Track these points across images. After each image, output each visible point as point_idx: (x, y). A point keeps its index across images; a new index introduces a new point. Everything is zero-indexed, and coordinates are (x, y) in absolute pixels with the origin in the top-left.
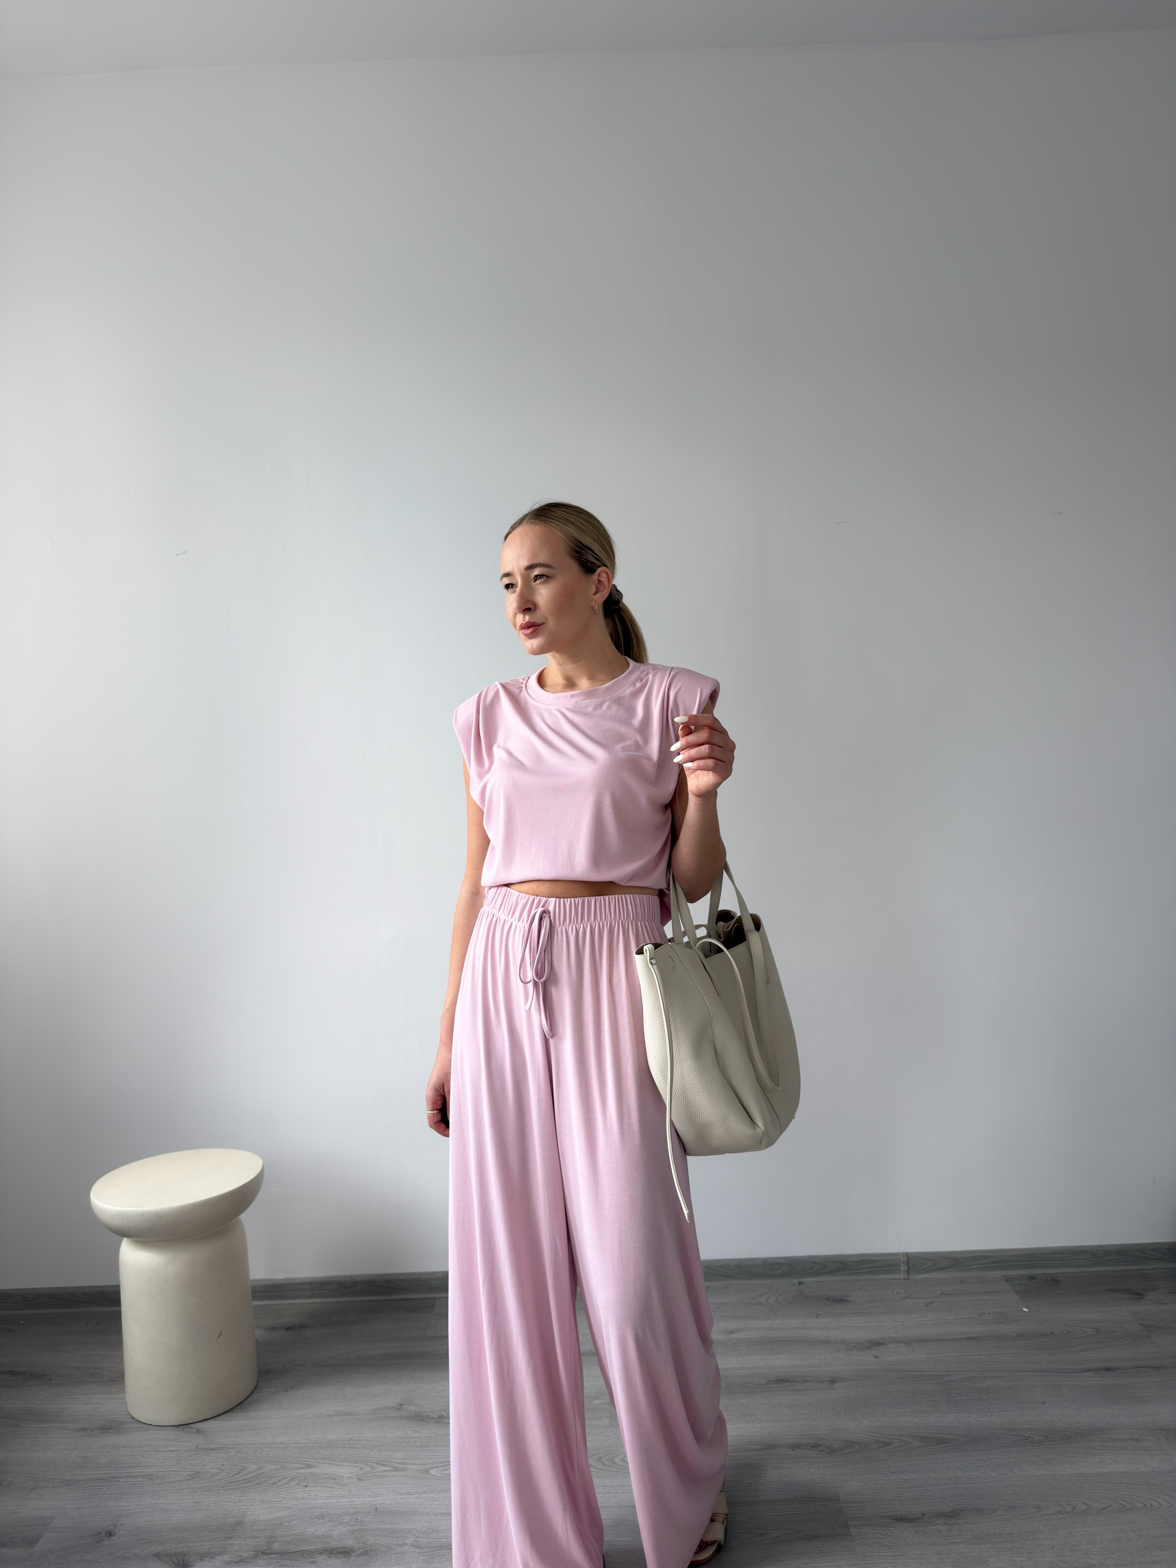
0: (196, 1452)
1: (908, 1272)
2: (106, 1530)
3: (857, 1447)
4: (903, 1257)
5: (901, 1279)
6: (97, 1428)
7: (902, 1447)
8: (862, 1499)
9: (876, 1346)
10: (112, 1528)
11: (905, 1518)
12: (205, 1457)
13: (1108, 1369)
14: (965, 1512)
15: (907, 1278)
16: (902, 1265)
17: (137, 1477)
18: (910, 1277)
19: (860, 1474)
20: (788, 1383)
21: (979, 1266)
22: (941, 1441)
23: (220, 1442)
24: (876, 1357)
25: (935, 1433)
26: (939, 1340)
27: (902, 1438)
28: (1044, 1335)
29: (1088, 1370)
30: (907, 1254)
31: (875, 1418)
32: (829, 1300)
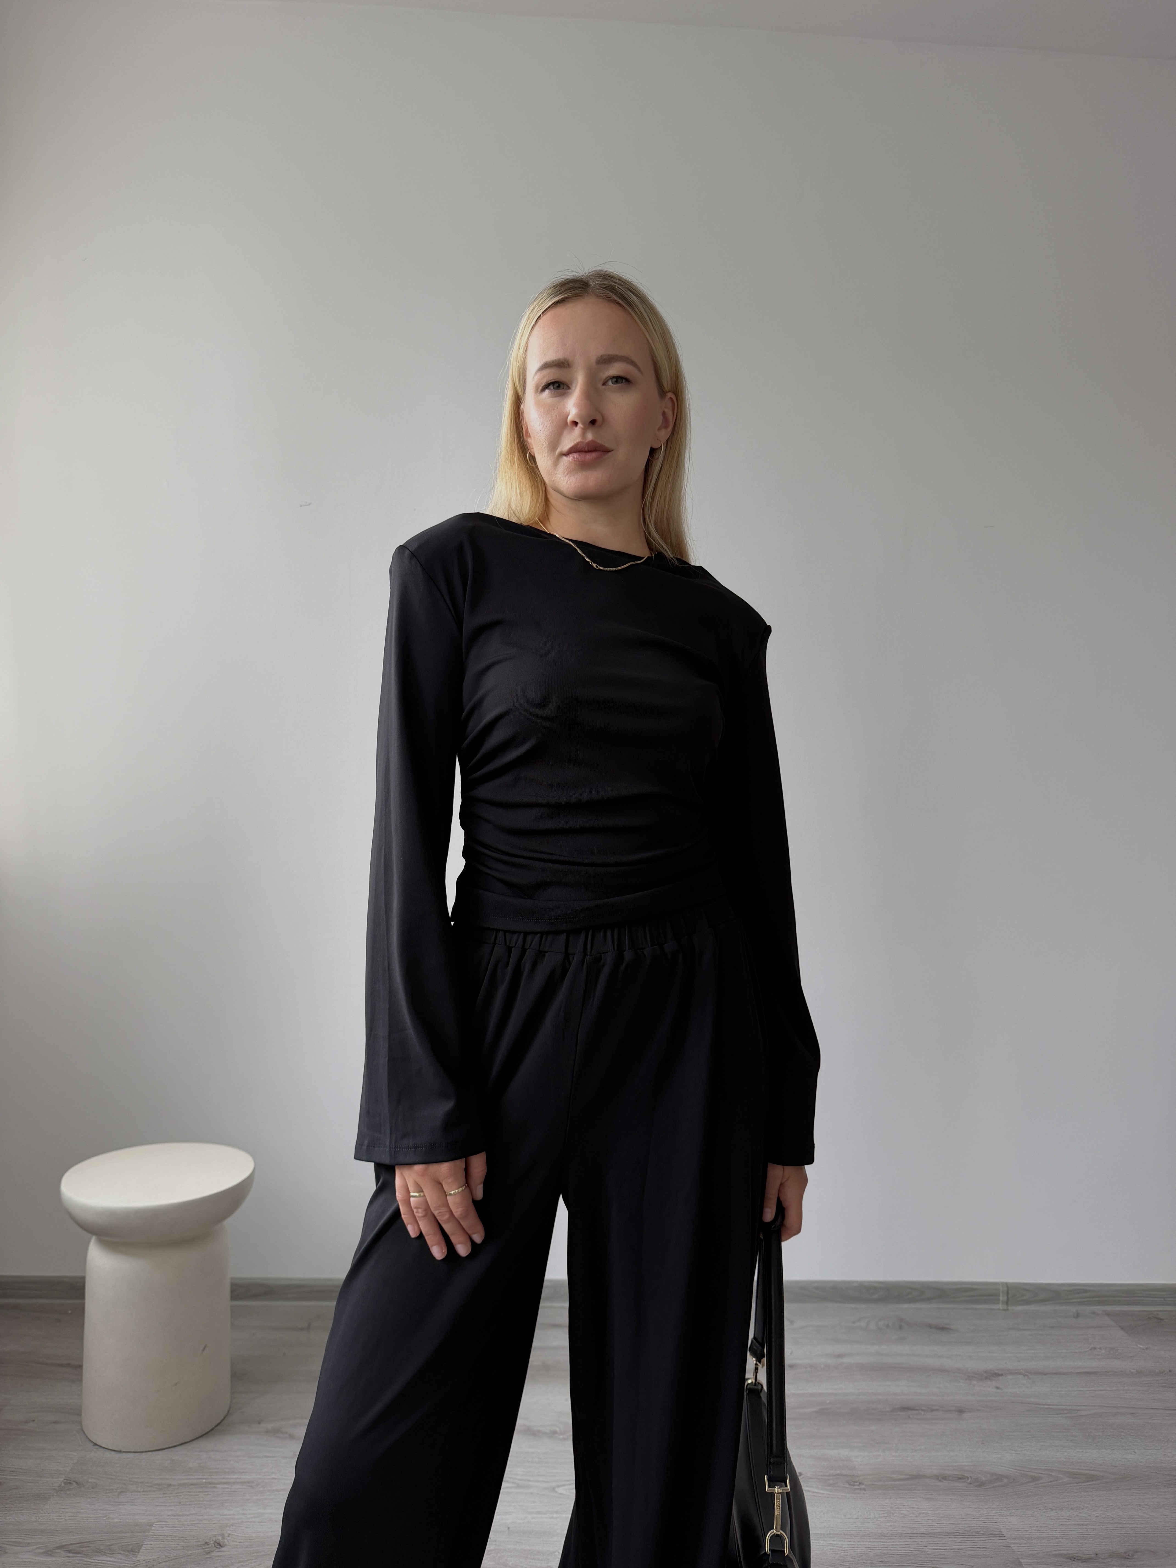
1: (1007, 1303)
2: (214, 1540)
3: (1005, 1481)
4: (1002, 1287)
5: (999, 1309)
7: (1054, 1483)
8: (1027, 1536)
9: (994, 1377)
10: (220, 1538)
11: (1079, 1558)
14: (1139, 1554)
15: (1005, 1308)
16: (1001, 1294)
17: (234, 1483)
18: (1010, 1308)
19: (1017, 1510)
20: (914, 1411)
21: (1079, 1300)
22: (1091, 1478)
24: (998, 1388)
25: (1082, 1470)
27: (1051, 1473)
28: (1162, 1373)
30: (1006, 1283)
31: (1016, 1451)
32: (931, 1328)
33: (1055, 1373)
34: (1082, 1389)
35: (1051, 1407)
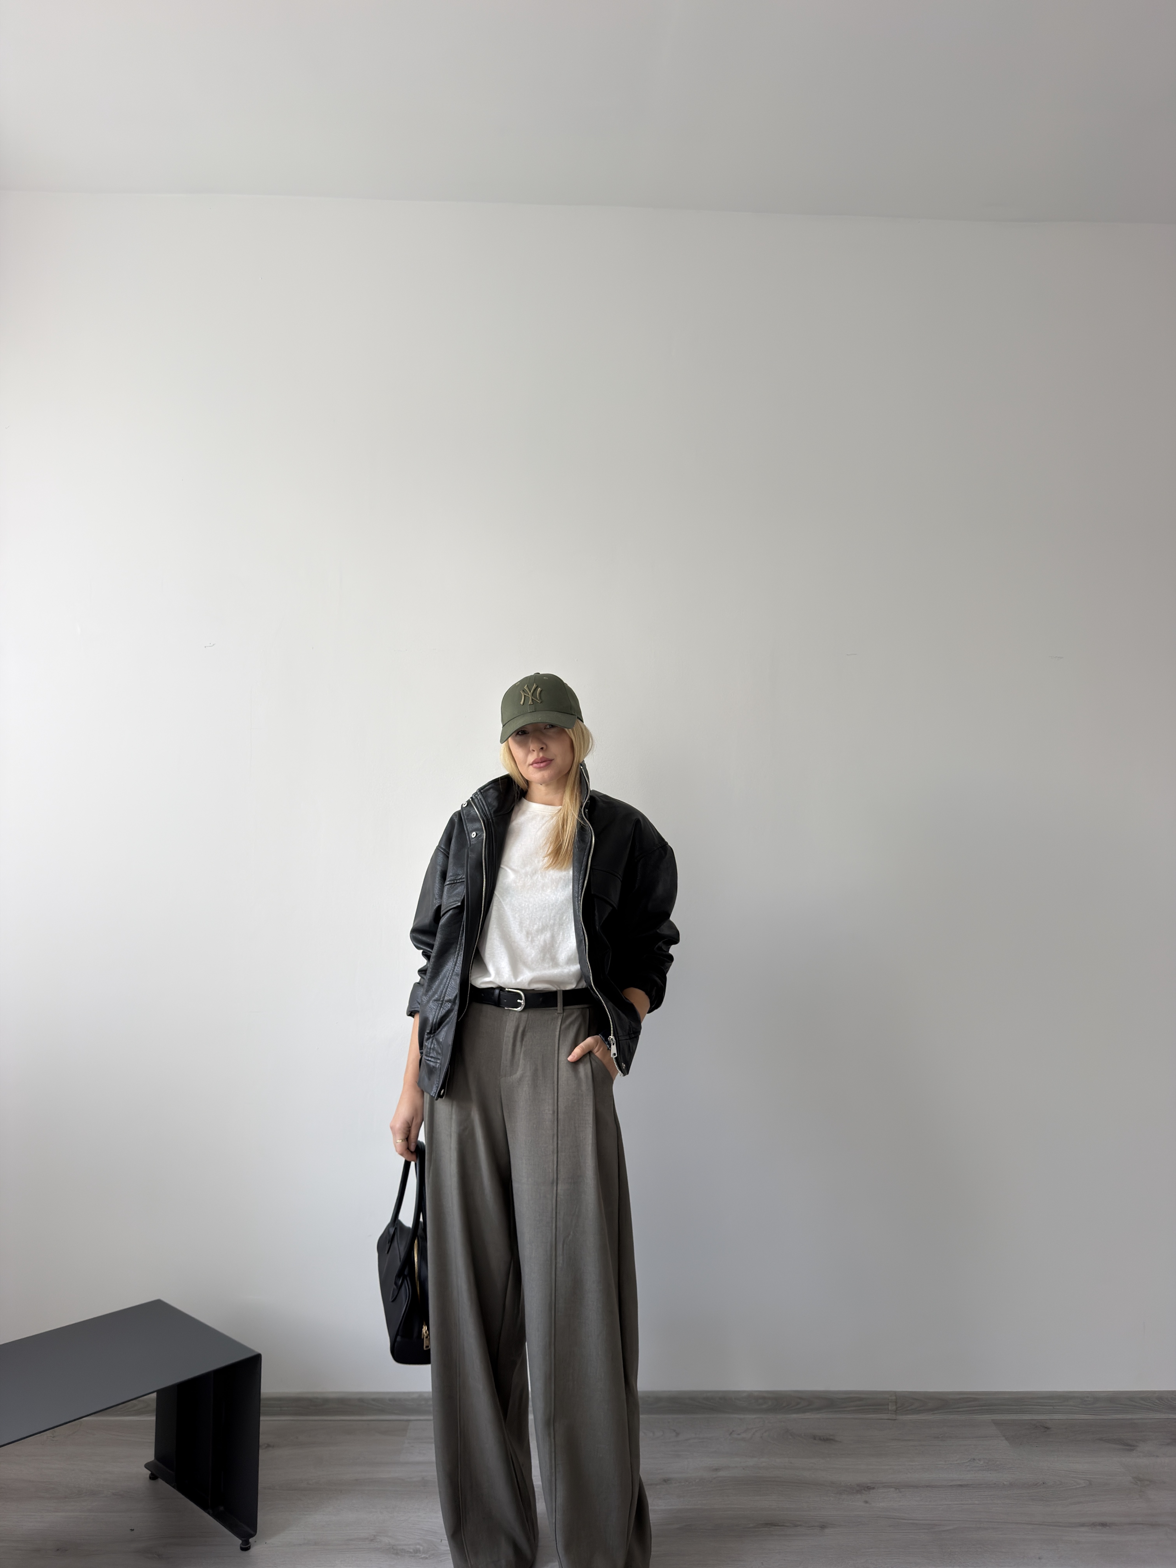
1: (896, 1412)
4: (891, 1396)
5: (888, 1419)
9: (866, 1491)
13: (1104, 1525)
15: (893, 1418)
16: (890, 1404)
18: (898, 1418)
20: (775, 1527)
21: (967, 1408)
24: (866, 1502)
26: (930, 1486)
28: (1036, 1485)
29: (1083, 1525)
30: (895, 1392)
32: (815, 1439)
34: (950, 1503)
35: (915, 1521)
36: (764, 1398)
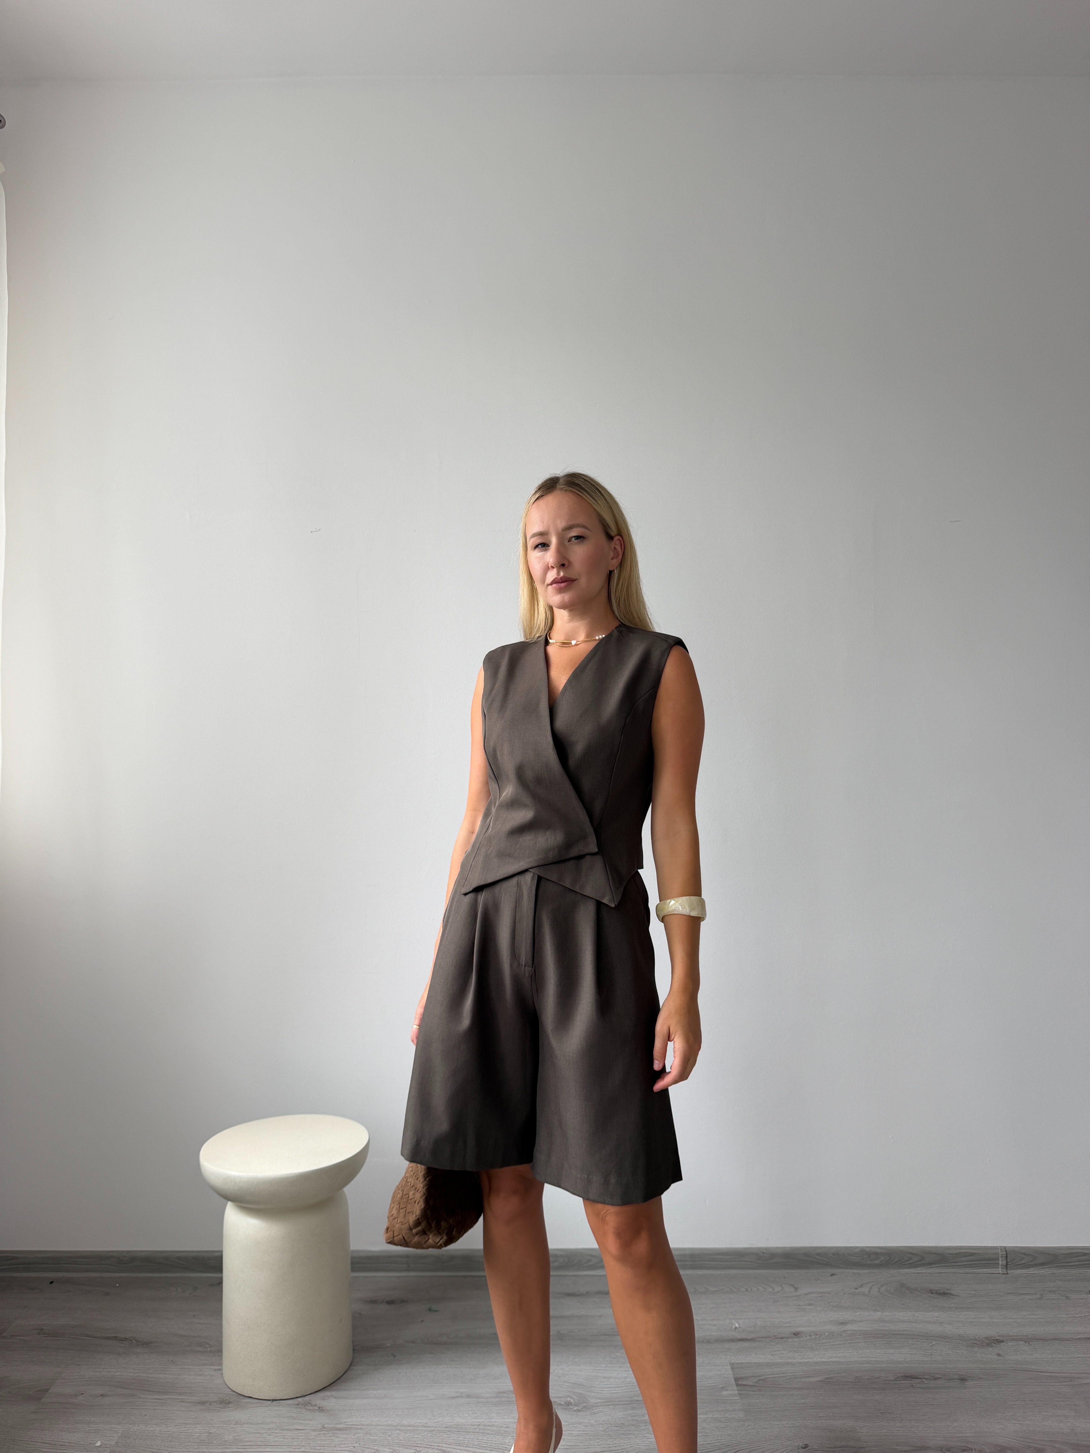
0: (323, 1432)
1: (1006, 1267)
4: (1001, 1251)
5: (999, 1274)
6: (216, 1402)
9: (996, 1344)
12: (333, 1438)
15: (1005, 1272)
16: (1000, 1259)
18: (1009, 1272)
20: (917, 1380)
21: (1078, 1263)
23: (346, 1422)
24: (999, 1355)
27: (1055, 1445)
30: (1005, 1247)
31: (1019, 1421)
32: (932, 1293)
33: (1056, 1339)
34: (1083, 1355)
35: (1052, 1374)
36: (876, 1254)
